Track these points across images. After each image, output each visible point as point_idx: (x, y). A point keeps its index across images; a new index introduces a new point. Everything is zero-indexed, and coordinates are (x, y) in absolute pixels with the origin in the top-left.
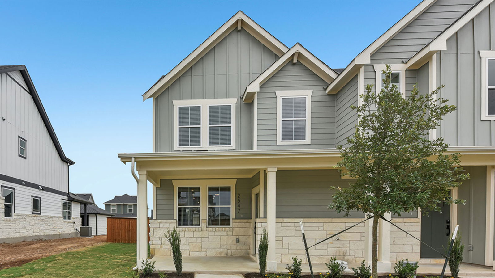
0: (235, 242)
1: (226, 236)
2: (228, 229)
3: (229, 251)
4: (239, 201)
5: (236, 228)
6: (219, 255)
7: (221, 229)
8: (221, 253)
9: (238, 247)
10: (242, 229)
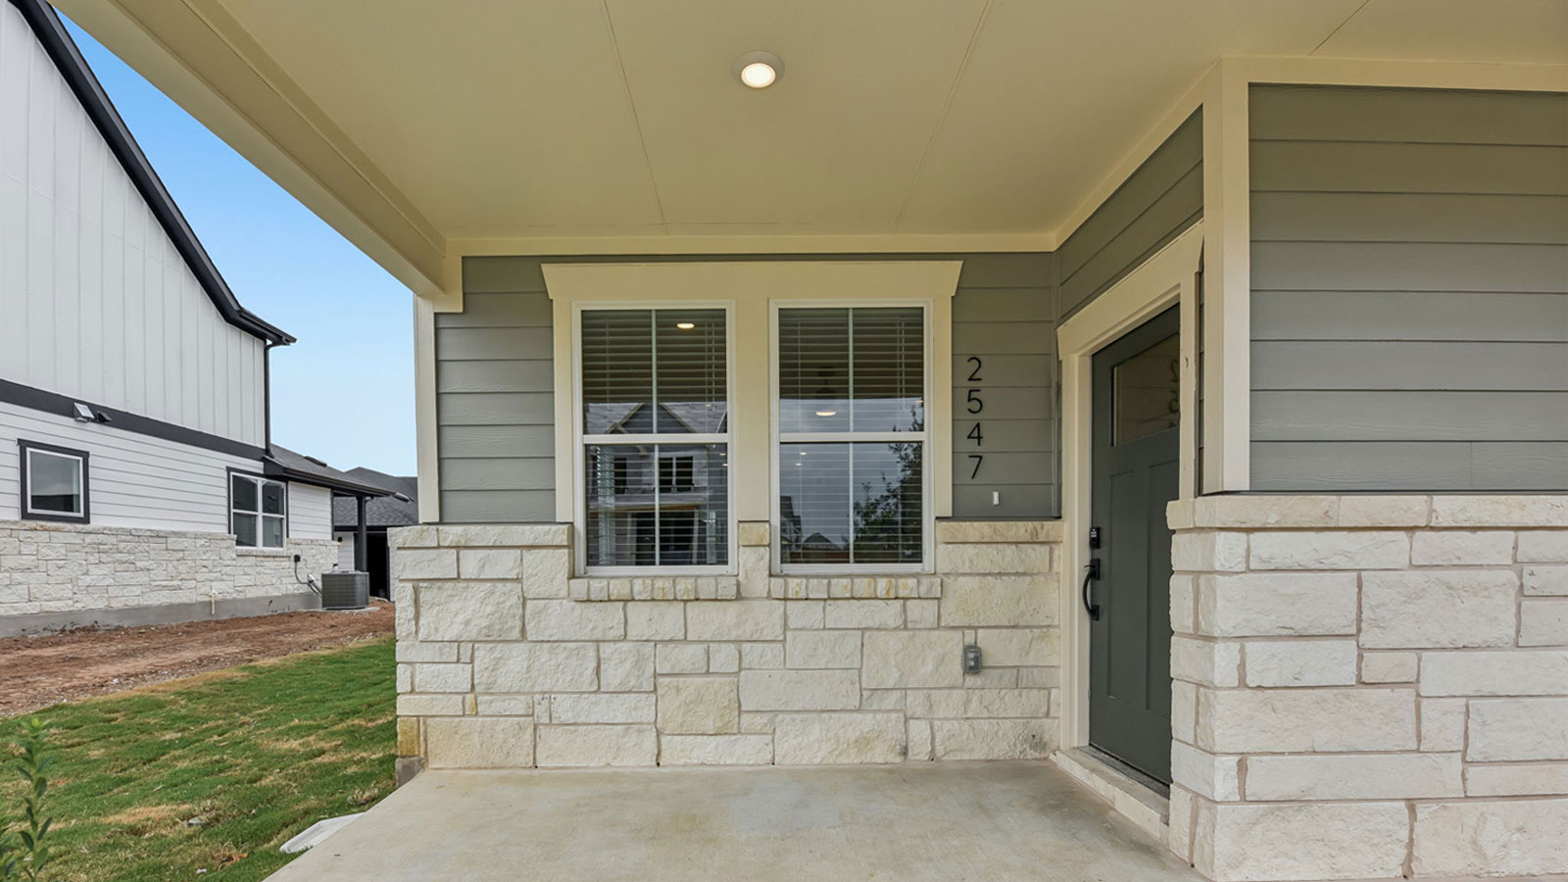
0: (957, 667)
1: (896, 629)
2: (912, 582)
3: (919, 731)
4: (975, 405)
5: (961, 579)
6: (852, 759)
7: (862, 587)
8: (864, 742)
9: (975, 699)
10: (1000, 585)
